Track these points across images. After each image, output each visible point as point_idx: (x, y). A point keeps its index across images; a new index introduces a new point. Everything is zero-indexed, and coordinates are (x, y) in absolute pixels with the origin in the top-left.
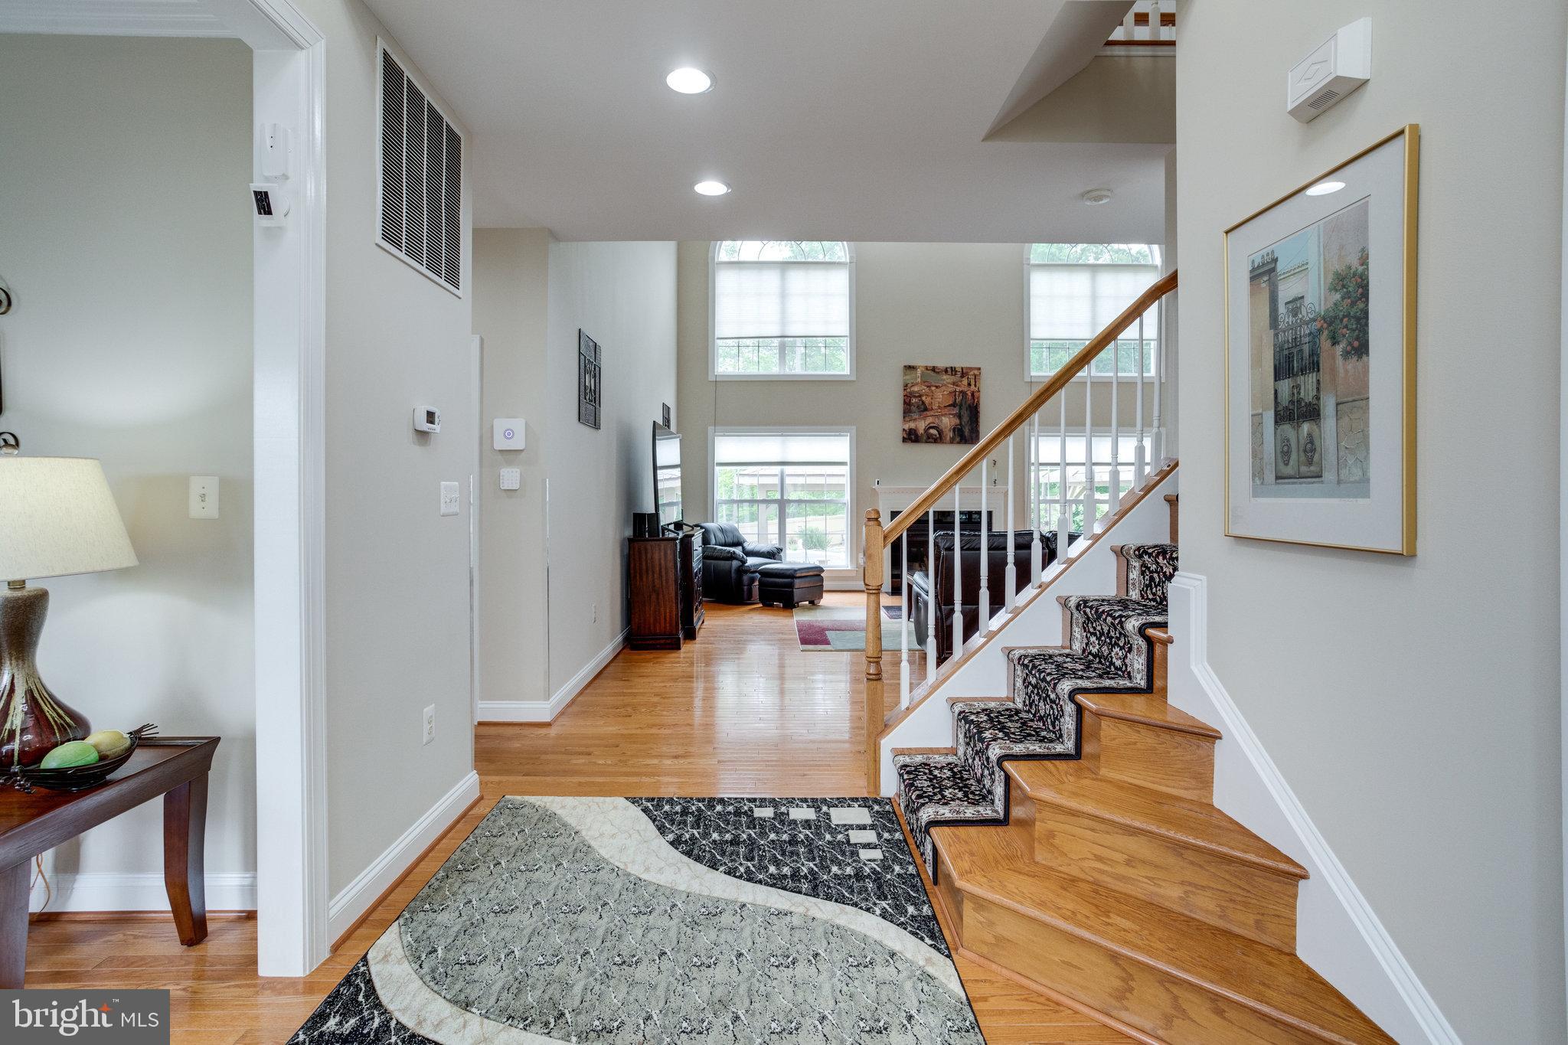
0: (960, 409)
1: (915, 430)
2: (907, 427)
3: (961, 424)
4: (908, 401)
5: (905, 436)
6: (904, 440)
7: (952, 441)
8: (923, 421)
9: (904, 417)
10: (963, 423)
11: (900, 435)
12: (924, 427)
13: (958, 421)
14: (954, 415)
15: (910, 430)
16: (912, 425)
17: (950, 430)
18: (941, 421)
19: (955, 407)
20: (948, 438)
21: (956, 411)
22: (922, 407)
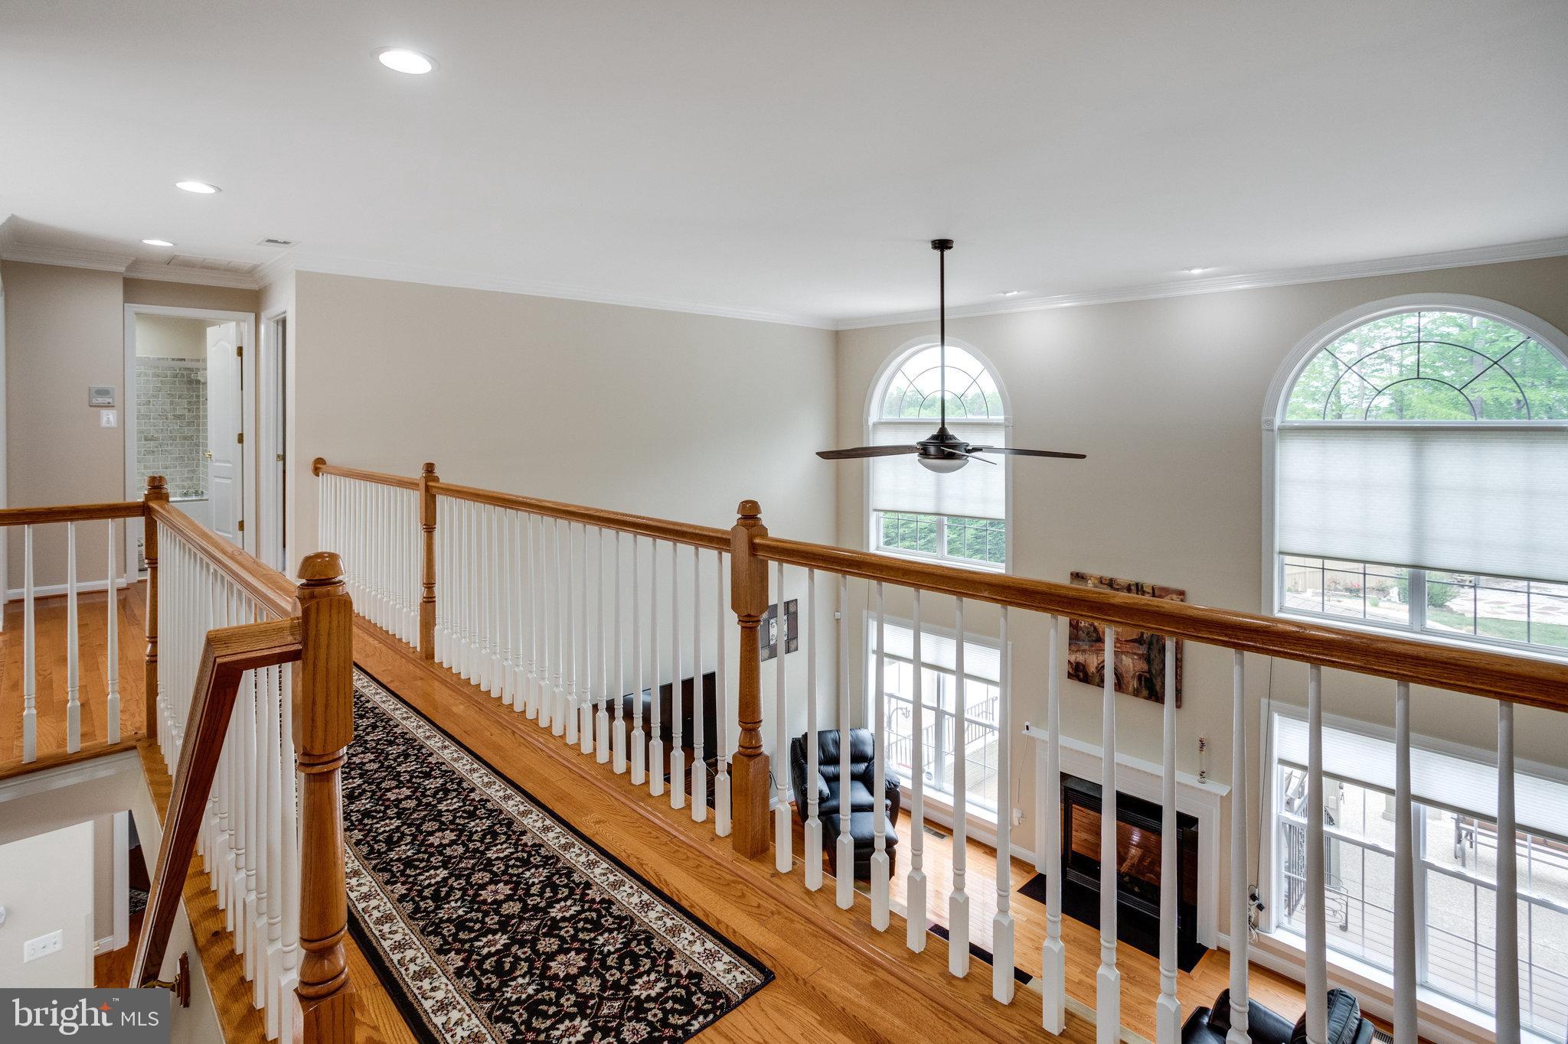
0: (1149, 648)
1: (1084, 666)
2: (1073, 659)
3: (1149, 672)
4: (1074, 623)
5: (1071, 671)
6: (1070, 676)
7: (1136, 693)
8: (1095, 656)
9: (1070, 645)
10: (1154, 672)
11: (1066, 668)
12: (1095, 664)
13: (1146, 667)
14: (1141, 656)
15: (1078, 664)
16: (1080, 658)
17: (1133, 677)
18: (1121, 660)
19: (1142, 644)
20: (1131, 689)
21: (1142, 650)
22: (1094, 635)
